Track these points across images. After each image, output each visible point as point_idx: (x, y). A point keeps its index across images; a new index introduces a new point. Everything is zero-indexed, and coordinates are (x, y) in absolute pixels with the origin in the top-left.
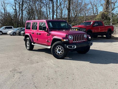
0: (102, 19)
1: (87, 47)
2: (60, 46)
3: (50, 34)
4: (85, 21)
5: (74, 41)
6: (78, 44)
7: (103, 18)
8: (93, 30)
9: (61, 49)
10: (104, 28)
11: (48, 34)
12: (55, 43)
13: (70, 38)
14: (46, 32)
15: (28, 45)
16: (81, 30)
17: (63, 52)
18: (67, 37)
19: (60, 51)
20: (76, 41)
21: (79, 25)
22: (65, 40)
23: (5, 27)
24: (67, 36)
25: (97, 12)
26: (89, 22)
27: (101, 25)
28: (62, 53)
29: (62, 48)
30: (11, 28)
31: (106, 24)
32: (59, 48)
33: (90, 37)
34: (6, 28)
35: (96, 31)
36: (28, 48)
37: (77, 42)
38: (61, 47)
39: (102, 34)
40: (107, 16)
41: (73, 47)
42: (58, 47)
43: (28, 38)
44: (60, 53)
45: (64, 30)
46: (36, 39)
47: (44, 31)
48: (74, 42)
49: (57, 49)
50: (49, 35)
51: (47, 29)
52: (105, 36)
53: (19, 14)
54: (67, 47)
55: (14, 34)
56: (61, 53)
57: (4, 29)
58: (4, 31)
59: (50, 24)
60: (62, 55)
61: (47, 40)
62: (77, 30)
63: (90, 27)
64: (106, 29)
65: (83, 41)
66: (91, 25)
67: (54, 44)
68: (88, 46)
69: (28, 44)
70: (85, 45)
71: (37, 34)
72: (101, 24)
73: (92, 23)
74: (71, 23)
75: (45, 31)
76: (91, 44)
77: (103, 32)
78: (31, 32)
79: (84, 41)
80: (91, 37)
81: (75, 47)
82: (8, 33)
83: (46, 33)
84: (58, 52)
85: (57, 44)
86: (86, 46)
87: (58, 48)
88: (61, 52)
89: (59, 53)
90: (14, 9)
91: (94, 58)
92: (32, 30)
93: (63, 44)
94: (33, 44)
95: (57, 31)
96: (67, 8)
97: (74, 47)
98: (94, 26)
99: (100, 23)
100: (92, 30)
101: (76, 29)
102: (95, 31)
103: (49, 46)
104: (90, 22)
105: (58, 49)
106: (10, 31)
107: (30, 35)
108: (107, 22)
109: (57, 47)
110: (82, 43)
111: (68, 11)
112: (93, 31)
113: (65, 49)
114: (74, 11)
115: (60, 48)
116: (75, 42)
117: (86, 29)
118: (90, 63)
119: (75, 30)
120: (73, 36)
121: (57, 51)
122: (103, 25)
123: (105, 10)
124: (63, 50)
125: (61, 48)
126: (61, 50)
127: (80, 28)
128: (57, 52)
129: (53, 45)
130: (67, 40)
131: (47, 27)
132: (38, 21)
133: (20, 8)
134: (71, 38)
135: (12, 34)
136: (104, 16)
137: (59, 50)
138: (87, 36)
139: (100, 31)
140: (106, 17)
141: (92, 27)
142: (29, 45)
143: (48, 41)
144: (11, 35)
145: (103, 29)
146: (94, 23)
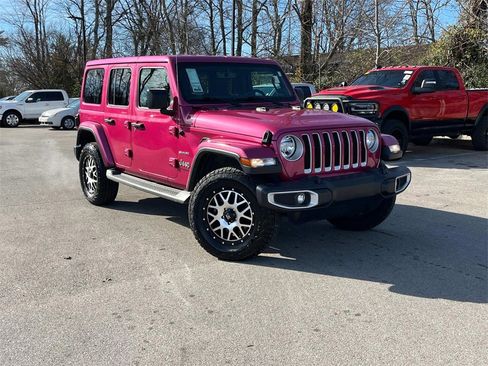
0: (453, 62)
1: (377, 197)
2: (233, 195)
3: (187, 128)
4: (375, 69)
5: (307, 167)
6: (328, 185)
7: (460, 57)
8: (414, 110)
9: (241, 208)
10: (465, 102)
11: (176, 130)
12: (211, 177)
13: (287, 153)
14: (170, 118)
15: (91, 181)
16: (356, 108)
17: (248, 222)
18: (269, 143)
19: (233, 219)
20: (317, 166)
21: (346, 85)
22: (256, 163)
23: (33, 91)
24: (270, 139)
25: (432, 32)
26: (397, 71)
27: (452, 88)
28: (245, 230)
29: (245, 205)
30: (59, 97)
31: (473, 84)
32: (226, 201)
33: (395, 148)
34: (36, 97)
35: (425, 114)
36: (91, 194)
37: (323, 173)
38: (239, 200)
39: (454, 127)
40: (478, 47)
41: (301, 199)
42: (225, 195)
43: (91, 147)
44: (231, 231)
45: (258, 109)
46: (127, 150)
47: (158, 110)
48: (308, 171)
49: (217, 207)
50: (182, 134)
51: (175, 99)
52: (466, 137)
53: (97, 41)
54: (271, 198)
55: (68, 123)
56: (236, 229)
57: (27, 101)
58: (27, 110)
59: (193, 75)
60: (245, 239)
61: (172, 159)
62: (335, 108)
63: (400, 97)
64: (471, 103)
65: (360, 168)
66: (402, 85)
67: (203, 182)
68: (386, 193)
69: (92, 176)
70: (368, 188)
71: (130, 124)
72: (452, 84)
73: (407, 78)
74: (315, 77)
75: (165, 112)
76: (403, 183)
77: (461, 119)
78: (103, 117)
79: (364, 164)
80: (401, 146)
81: (315, 200)
82: (41, 119)
83: (168, 125)
84: (223, 224)
85: (220, 180)
86: (372, 194)
87: (221, 203)
88: (240, 226)
89: (226, 231)
90: (74, 18)
91: (416, 258)
92: (109, 106)
93: (248, 183)
94: (114, 174)
95: (225, 114)
96: (298, 13)
97: (308, 198)
98: (417, 89)
99: (444, 79)
100: (408, 109)
101: (331, 103)
102: (422, 112)
103: (181, 187)
104: (401, 74)
105: (221, 210)
106: (49, 112)
107: (100, 130)
108: (479, 75)
109: (219, 198)
110: (350, 176)
111: (302, 25)
112: (413, 113)
113: (261, 209)
114: (333, 25)
115: (231, 201)
116: (313, 174)
117: (378, 103)
118: (391, 289)
119: (326, 107)
120: (305, 139)
121: (219, 217)
122: (458, 88)
123: (468, 20)
124: (247, 214)
125: (236, 205)
126: (240, 215)
127: (349, 98)
128: (217, 224)
129: (198, 188)
130: (271, 162)
131: (175, 91)
132: (135, 59)
133: (98, 13)
134: (291, 148)
135: (57, 123)
136: (465, 45)
137: (230, 216)
138: (382, 141)
139: (446, 113)
140: (475, 51)
141: (406, 95)
142: (95, 178)
143: (177, 162)
144: (56, 128)
145: (457, 104)
146: (419, 75)
